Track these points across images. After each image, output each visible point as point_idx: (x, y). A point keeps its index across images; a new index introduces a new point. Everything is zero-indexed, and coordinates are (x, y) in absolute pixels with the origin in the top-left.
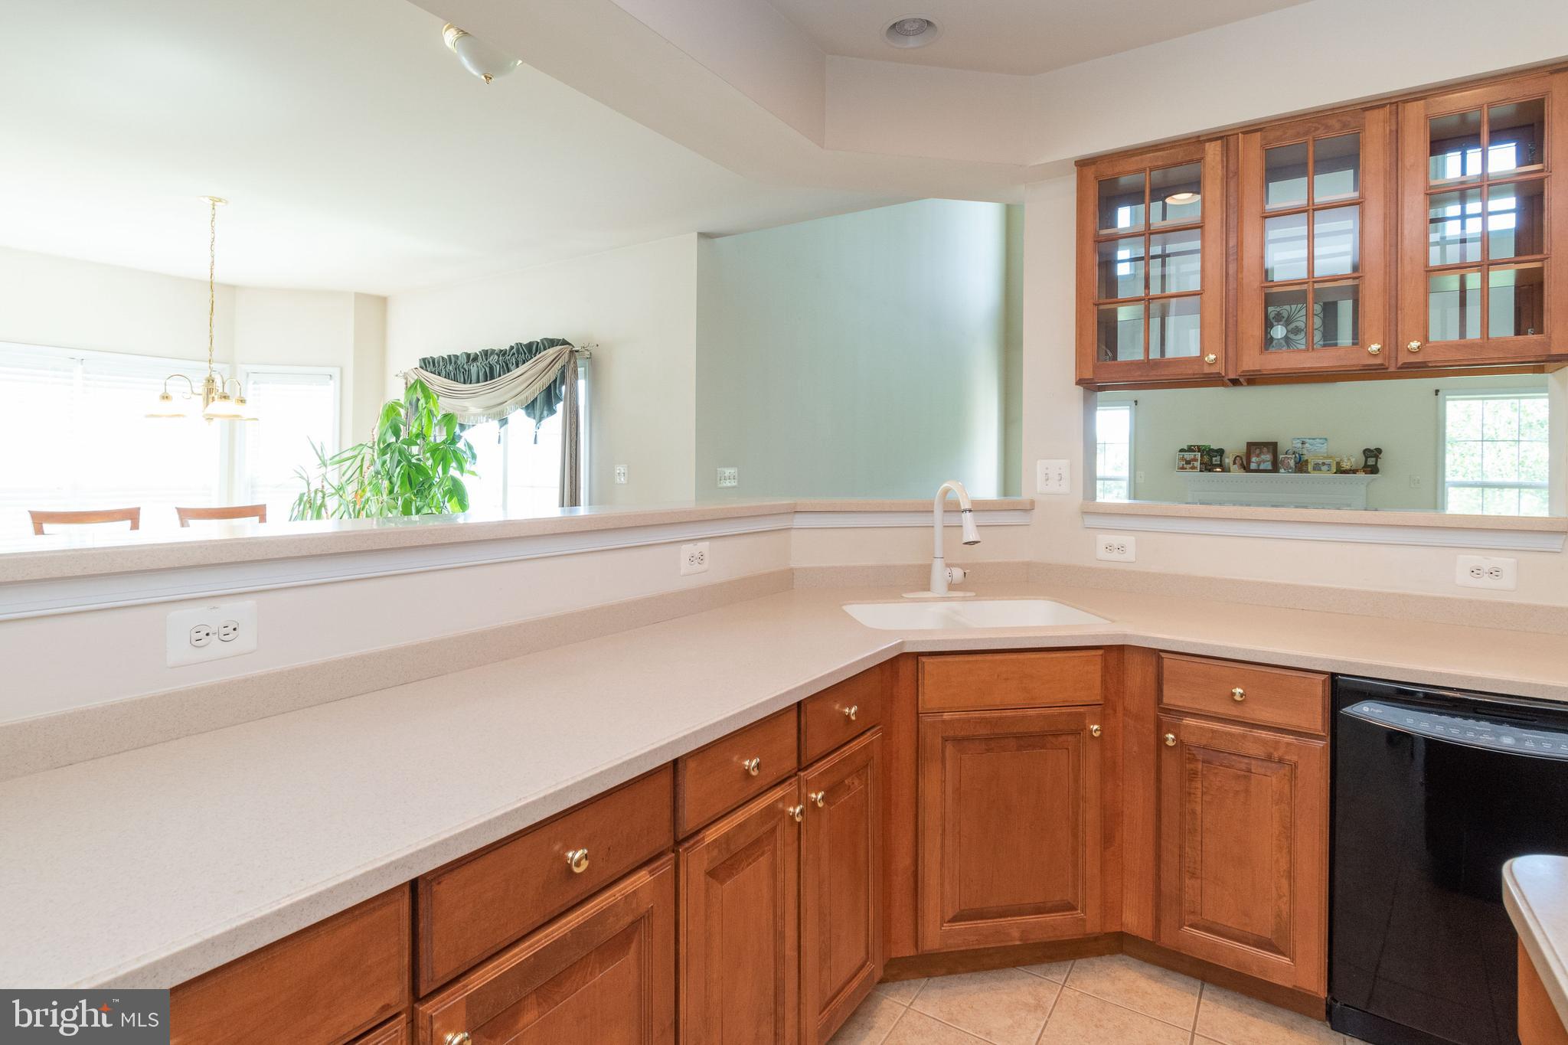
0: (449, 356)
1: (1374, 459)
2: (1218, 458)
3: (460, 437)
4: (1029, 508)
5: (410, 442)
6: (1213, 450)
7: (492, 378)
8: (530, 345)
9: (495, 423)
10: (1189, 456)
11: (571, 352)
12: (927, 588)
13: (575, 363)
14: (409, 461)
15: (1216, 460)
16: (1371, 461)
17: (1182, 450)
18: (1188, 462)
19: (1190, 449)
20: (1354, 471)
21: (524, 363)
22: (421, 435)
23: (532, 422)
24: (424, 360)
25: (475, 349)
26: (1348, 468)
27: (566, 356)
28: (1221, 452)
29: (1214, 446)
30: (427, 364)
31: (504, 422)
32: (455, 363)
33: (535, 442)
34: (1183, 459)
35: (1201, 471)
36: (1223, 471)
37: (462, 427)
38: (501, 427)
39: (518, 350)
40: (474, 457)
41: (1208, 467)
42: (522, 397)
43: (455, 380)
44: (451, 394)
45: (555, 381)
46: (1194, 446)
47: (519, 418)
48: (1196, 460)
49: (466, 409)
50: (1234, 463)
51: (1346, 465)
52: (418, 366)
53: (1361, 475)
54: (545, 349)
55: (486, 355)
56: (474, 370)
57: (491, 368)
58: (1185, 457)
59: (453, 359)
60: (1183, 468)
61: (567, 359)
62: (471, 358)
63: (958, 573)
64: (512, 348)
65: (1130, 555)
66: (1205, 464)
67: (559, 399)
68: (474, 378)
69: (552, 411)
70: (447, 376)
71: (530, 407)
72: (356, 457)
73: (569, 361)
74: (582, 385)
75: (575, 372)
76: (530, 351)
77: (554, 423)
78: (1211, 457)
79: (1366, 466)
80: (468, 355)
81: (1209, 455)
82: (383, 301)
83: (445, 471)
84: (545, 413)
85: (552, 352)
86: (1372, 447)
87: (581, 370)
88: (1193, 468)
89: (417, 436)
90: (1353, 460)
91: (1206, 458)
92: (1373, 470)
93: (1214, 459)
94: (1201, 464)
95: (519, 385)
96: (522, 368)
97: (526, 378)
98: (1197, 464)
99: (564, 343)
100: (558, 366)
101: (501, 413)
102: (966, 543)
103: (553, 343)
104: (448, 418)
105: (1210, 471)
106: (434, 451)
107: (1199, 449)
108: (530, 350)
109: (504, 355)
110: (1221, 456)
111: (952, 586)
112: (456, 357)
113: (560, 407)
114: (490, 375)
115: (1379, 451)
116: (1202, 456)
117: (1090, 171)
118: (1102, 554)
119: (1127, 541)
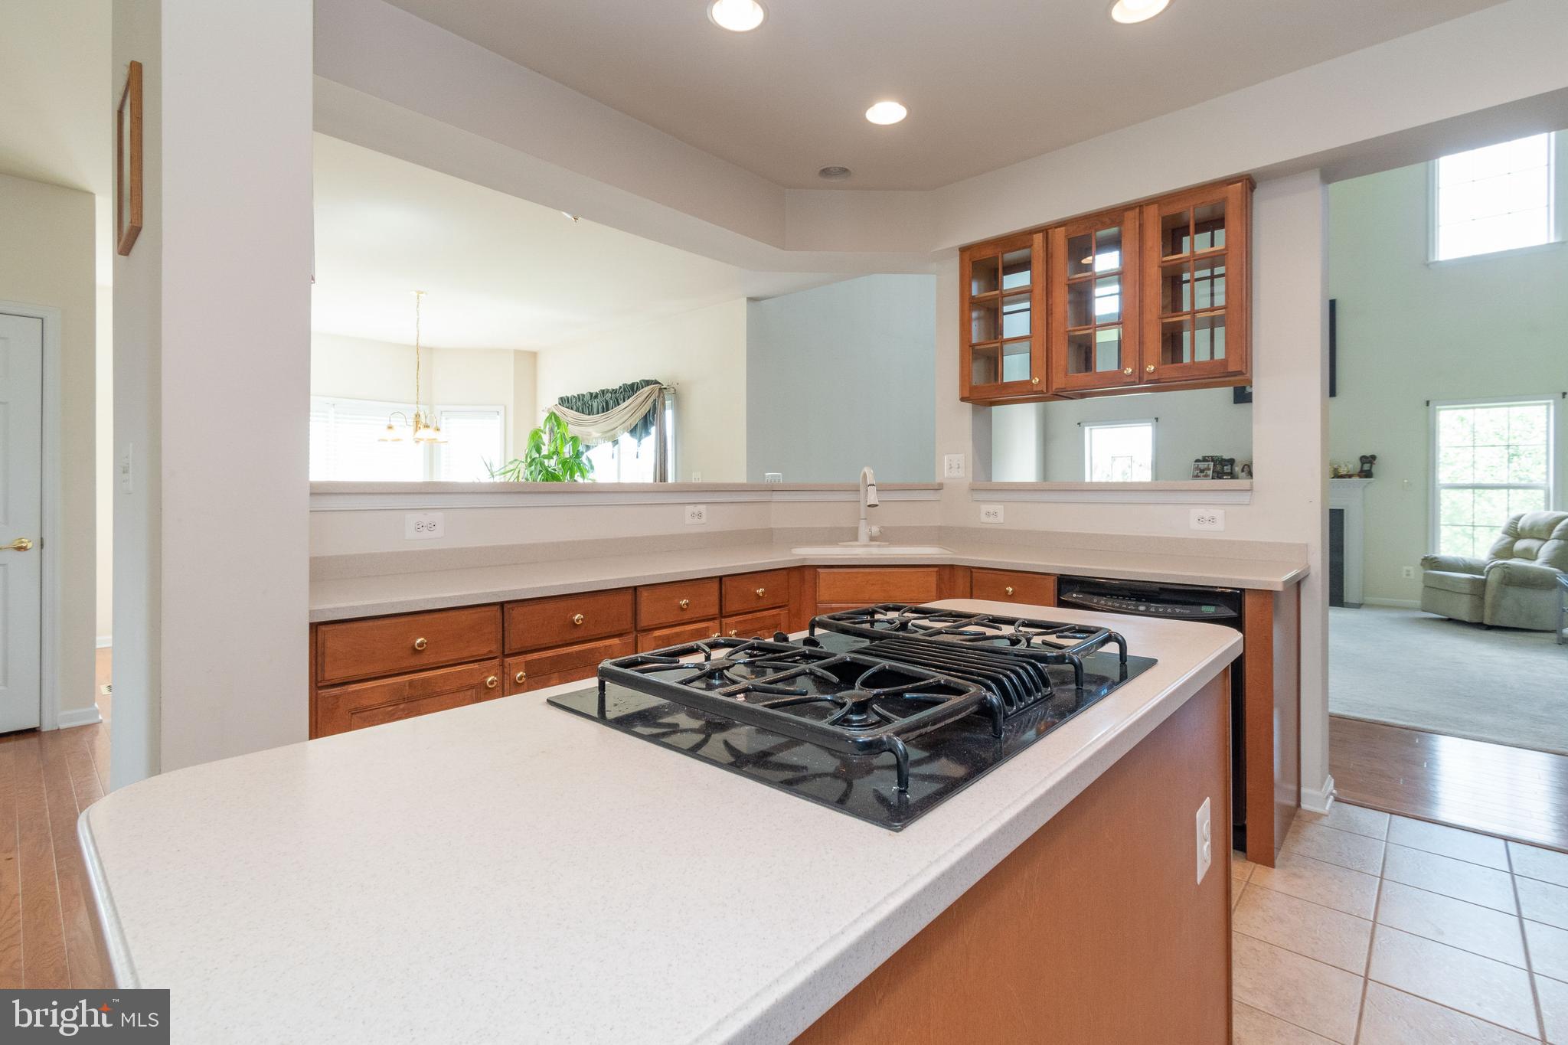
0: (578, 395)
1: (1368, 465)
2: (1229, 467)
3: (582, 453)
4: (939, 488)
5: (549, 457)
6: (1225, 460)
7: (608, 410)
8: (633, 385)
9: (610, 444)
10: (1202, 465)
11: (660, 389)
12: (856, 539)
13: (663, 397)
14: (547, 471)
15: (1227, 469)
16: (1366, 467)
17: (1197, 461)
18: (1202, 471)
19: (1205, 459)
20: (1350, 476)
21: (629, 398)
22: (556, 452)
23: (635, 441)
24: (561, 398)
25: (595, 390)
26: (1345, 473)
27: (657, 392)
28: (1231, 462)
29: (1226, 456)
30: (564, 401)
31: (616, 442)
32: (583, 400)
33: (637, 457)
34: (1197, 468)
35: (1213, 478)
36: (1232, 478)
37: (588, 447)
38: (614, 446)
39: (624, 389)
40: (592, 468)
41: (1219, 475)
42: (628, 423)
43: (583, 412)
44: (579, 423)
45: (649, 411)
46: (1208, 457)
47: (626, 438)
48: (1209, 469)
49: (589, 434)
50: (1243, 471)
51: (1343, 471)
52: (557, 403)
53: (1356, 479)
54: (642, 388)
55: (603, 393)
56: (595, 404)
57: (607, 403)
58: (1200, 466)
59: (581, 396)
60: (1197, 476)
61: (657, 394)
62: (593, 396)
63: (875, 530)
64: (620, 387)
65: (1001, 518)
66: (1218, 473)
67: (652, 424)
68: (595, 411)
69: (648, 433)
70: (577, 410)
71: (633, 431)
72: (515, 470)
73: (659, 396)
74: (669, 414)
75: (664, 404)
76: (633, 390)
77: (650, 441)
78: (1223, 466)
79: (1362, 471)
80: (591, 394)
81: (1221, 464)
82: (534, 355)
83: (572, 476)
84: (643, 435)
85: (647, 389)
86: (1368, 455)
87: (668, 403)
88: (1207, 476)
89: (554, 453)
90: (1350, 466)
91: (1219, 467)
92: (1367, 474)
93: (1225, 467)
94: (1213, 472)
95: (627, 413)
96: (628, 402)
97: (628, 411)
98: (1210, 473)
99: (656, 382)
100: (651, 400)
101: (614, 436)
102: (869, 506)
103: (648, 383)
104: (574, 439)
105: (1220, 478)
106: (564, 463)
107: (1213, 459)
108: (631, 389)
109: (615, 393)
110: (1232, 465)
111: (872, 539)
112: (583, 395)
113: (653, 430)
114: (606, 408)
115: (1373, 457)
116: (1214, 465)
117: (967, 255)
118: (984, 518)
119: (999, 508)
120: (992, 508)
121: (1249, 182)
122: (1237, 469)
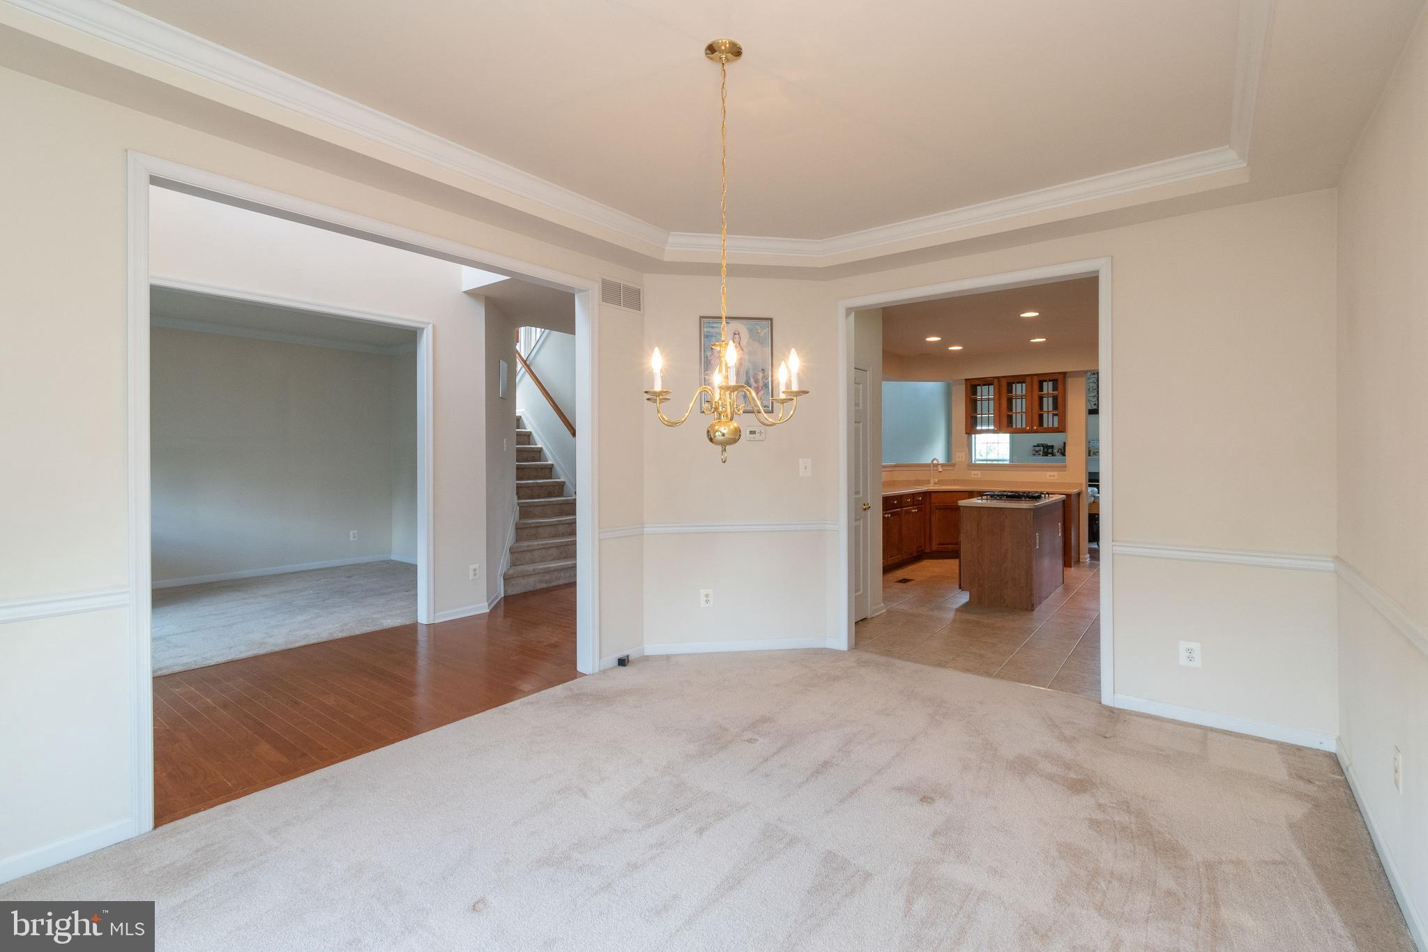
4: (954, 465)
6: (1049, 446)
10: (1037, 449)
12: (929, 484)
15: (1050, 451)
17: (1034, 446)
18: (1037, 452)
19: (1038, 446)
28: (1052, 447)
34: (1035, 450)
35: (1043, 456)
36: (1053, 455)
41: (1046, 454)
46: (1040, 444)
48: (1040, 451)
60: (1034, 455)
63: (937, 480)
65: (980, 476)
88: (1040, 454)
91: (1046, 450)
94: (1043, 452)
105: (1047, 456)
107: (1043, 445)
111: (935, 484)
116: (1044, 449)
117: (968, 382)
118: (973, 476)
119: (979, 472)
120: (976, 472)
121: (1064, 374)
122: (1055, 451)
